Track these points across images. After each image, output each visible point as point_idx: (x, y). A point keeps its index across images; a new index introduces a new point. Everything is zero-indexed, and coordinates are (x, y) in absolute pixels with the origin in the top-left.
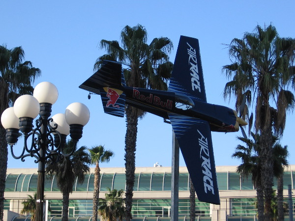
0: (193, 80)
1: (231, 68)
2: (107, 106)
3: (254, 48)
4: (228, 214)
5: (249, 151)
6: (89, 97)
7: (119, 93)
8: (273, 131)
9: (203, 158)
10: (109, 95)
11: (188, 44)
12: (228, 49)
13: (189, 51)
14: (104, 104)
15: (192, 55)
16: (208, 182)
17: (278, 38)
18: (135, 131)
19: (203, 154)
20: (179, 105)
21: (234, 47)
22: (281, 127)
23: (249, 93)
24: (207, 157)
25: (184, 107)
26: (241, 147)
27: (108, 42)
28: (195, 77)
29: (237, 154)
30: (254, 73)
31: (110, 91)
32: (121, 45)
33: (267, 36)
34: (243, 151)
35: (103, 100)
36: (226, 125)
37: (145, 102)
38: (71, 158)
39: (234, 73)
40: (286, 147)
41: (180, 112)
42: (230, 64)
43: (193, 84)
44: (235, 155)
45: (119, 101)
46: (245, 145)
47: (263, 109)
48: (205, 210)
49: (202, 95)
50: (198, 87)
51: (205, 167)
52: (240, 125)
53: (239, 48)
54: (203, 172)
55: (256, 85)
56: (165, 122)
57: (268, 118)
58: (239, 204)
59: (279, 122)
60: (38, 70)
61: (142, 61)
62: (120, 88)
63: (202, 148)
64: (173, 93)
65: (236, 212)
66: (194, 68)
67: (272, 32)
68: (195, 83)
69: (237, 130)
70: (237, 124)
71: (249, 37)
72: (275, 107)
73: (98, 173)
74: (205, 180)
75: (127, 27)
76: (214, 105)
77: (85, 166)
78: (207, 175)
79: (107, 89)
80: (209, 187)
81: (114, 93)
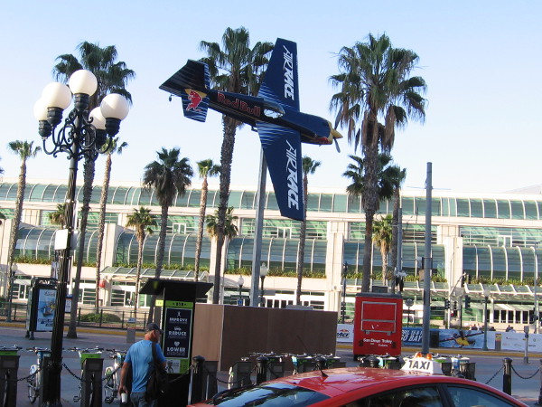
0: (286, 86)
1: (338, 78)
2: (188, 109)
3: (363, 57)
4: (346, 238)
5: (360, 171)
6: (170, 99)
7: (202, 95)
8: (380, 148)
9: (290, 171)
10: (191, 97)
11: (285, 48)
12: (338, 58)
13: (285, 55)
14: (185, 107)
15: (288, 59)
16: (293, 197)
17: (391, 49)
18: (232, 141)
19: (290, 166)
20: (268, 113)
21: (344, 57)
22: (388, 144)
23: (358, 107)
24: (294, 170)
25: (275, 115)
26: (353, 167)
27: (209, 44)
28: (289, 83)
29: (348, 174)
30: (364, 86)
31: (192, 93)
32: (222, 48)
33: (380, 46)
34: (354, 171)
35: (183, 102)
36: (319, 136)
37: (230, 107)
38: (172, 169)
39: (341, 85)
40: (404, 170)
41: (270, 120)
42: (337, 74)
43: (286, 91)
44: (345, 174)
45: (201, 105)
46: (356, 164)
47: (370, 124)
48: (323, 233)
49: (295, 103)
50: (291, 94)
51: (291, 180)
52: (335, 138)
53: (349, 58)
54: (289, 185)
55: (365, 99)
56: (253, 130)
57: (375, 134)
58: (357, 228)
59: (387, 139)
60: (131, 71)
61: (243, 66)
62: (204, 91)
63: (290, 160)
64: (262, 99)
65: (354, 236)
66: (289, 74)
67: (385, 42)
68: (289, 89)
69: (331, 143)
70: (331, 136)
71: (360, 47)
72: (383, 124)
73: (206, 188)
74: (289, 194)
75: (229, 29)
76: (307, 115)
77: (185, 178)
78: (293, 189)
79: (188, 91)
80: (293, 203)
81: (197, 95)
